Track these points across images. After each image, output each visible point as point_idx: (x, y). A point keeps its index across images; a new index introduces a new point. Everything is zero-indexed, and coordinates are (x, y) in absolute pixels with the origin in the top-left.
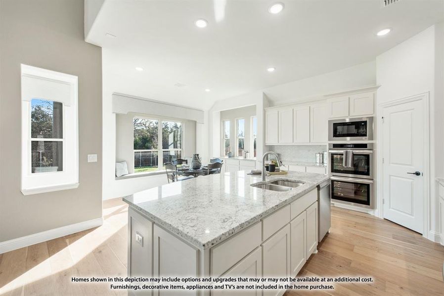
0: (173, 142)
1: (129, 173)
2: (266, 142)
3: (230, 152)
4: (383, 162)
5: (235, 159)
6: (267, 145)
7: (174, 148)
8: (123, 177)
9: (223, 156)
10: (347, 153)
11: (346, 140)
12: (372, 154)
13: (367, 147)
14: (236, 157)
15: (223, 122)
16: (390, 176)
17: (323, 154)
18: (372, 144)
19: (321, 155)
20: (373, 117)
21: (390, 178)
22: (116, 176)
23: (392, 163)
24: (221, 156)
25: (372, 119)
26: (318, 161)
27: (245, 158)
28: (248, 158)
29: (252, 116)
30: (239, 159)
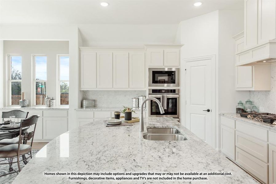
2: (82, 87)
4: (186, 104)
5: (30, 109)
9: (8, 106)
10: (163, 97)
11: (163, 86)
12: (179, 97)
13: (175, 93)
16: (191, 113)
17: (138, 99)
18: (179, 90)
19: (137, 100)
20: (179, 68)
21: (190, 115)
23: (192, 104)
24: (5, 106)
25: (178, 69)
26: (134, 106)
27: (50, 107)
28: (54, 107)
29: (59, 55)
30: (42, 109)
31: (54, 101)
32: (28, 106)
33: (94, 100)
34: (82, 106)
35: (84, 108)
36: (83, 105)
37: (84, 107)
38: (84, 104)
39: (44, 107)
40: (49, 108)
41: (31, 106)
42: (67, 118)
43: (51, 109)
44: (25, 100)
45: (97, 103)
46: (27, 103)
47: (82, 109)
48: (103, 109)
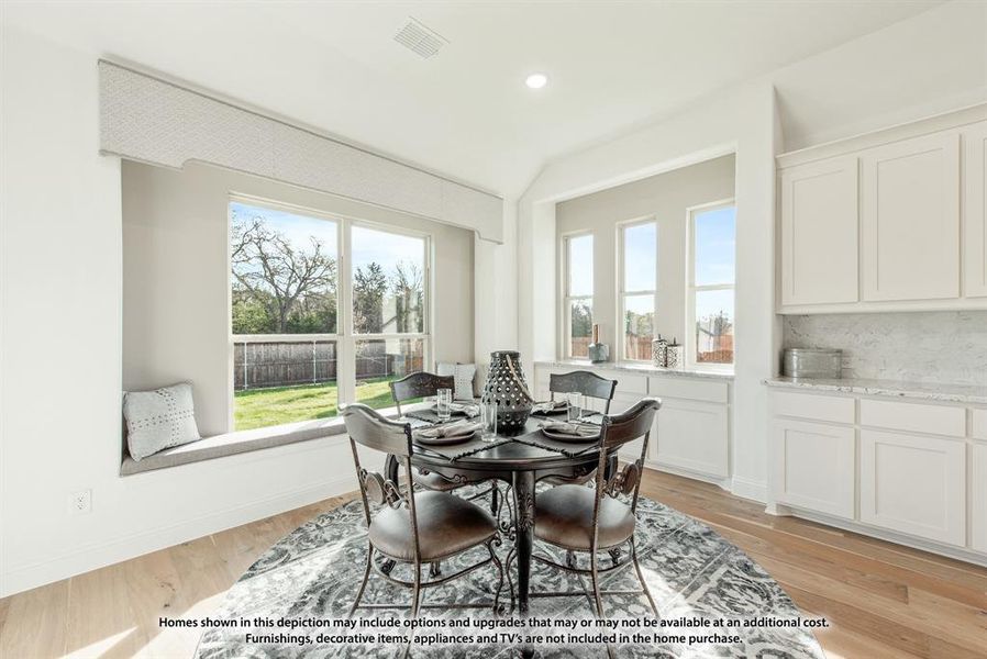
0: (394, 314)
1: (204, 436)
2: (784, 303)
3: (598, 346)
5: (615, 369)
6: (786, 311)
7: (400, 330)
8: (163, 458)
9: (566, 358)
14: (621, 360)
15: (566, 240)
22: (126, 453)
24: (558, 358)
27: (666, 366)
28: (679, 368)
29: (693, 208)
30: (647, 372)
31: (679, 350)
32: (609, 360)
33: (840, 351)
34: (783, 371)
35: (795, 380)
36: (788, 367)
37: (795, 374)
38: (795, 366)
39: (651, 366)
40: (664, 370)
41: (614, 362)
42: (729, 409)
43: (671, 372)
44: (600, 345)
45: (854, 364)
46: (605, 354)
47: (787, 384)
48: (889, 392)
